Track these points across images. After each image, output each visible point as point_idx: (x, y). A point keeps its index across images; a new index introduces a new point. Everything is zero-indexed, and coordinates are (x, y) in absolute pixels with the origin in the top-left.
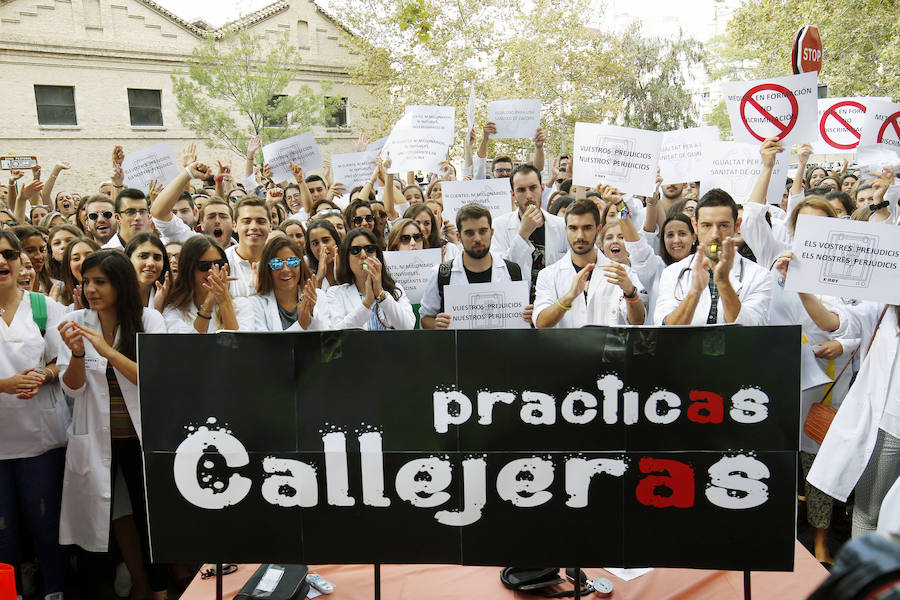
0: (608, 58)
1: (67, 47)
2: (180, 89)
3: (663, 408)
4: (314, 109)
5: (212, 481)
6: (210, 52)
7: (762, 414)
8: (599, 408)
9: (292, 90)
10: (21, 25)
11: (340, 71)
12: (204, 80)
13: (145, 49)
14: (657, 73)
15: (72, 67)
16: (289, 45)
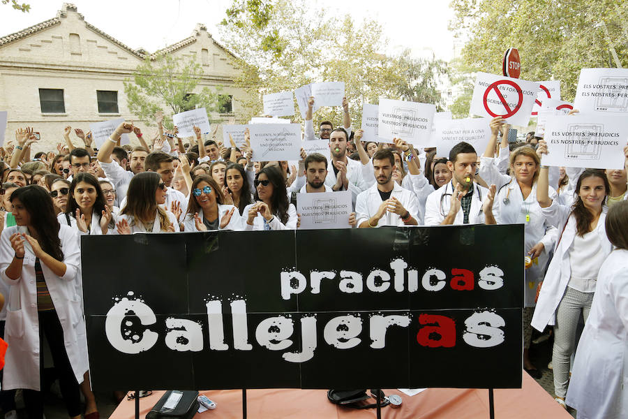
0: (390, 71)
1: (59, 66)
2: (129, 90)
3: (434, 280)
4: (212, 102)
5: (131, 335)
6: (147, 68)
7: (499, 284)
8: (392, 281)
9: (197, 91)
10: (31, 52)
11: (228, 79)
12: (144, 85)
13: (108, 67)
14: (420, 80)
15: (62, 77)
16: (196, 63)
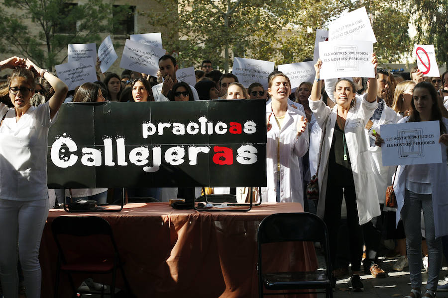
3: (221, 128)
5: (64, 157)
7: (254, 131)
8: (200, 128)
